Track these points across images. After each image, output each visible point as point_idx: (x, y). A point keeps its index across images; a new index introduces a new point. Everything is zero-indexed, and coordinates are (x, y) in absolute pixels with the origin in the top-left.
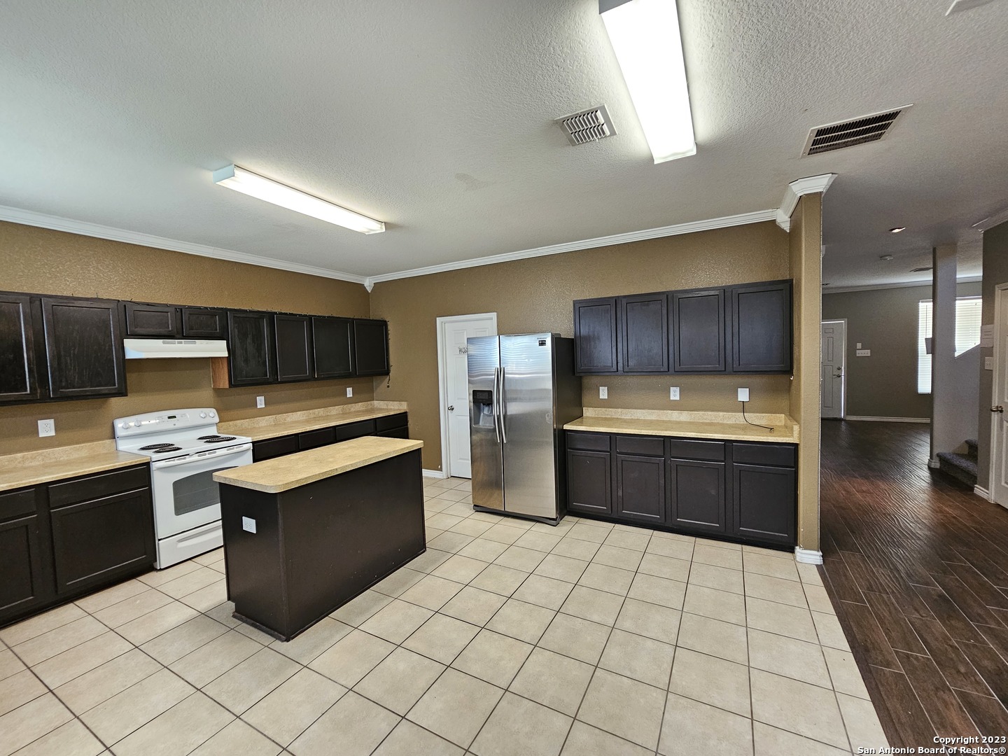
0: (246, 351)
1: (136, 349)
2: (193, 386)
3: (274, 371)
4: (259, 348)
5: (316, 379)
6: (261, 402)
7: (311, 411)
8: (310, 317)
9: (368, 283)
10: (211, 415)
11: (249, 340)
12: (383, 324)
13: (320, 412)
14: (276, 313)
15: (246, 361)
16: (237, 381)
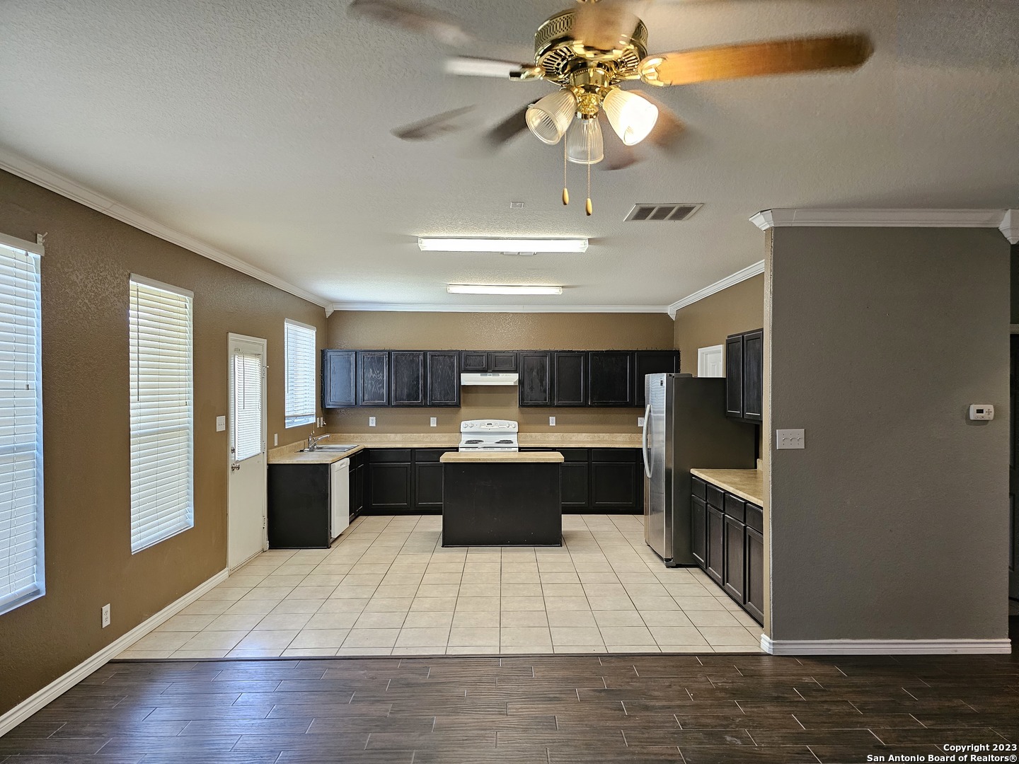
0: (532, 382)
1: (468, 379)
2: (507, 405)
3: (551, 398)
4: (542, 380)
5: (591, 406)
6: (552, 420)
7: (596, 435)
8: (587, 353)
9: (671, 311)
10: (513, 426)
11: (535, 373)
12: (677, 353)
13: (606, 436)
14: (557, 351)
15: (532, 388)
16: (523, 405)
